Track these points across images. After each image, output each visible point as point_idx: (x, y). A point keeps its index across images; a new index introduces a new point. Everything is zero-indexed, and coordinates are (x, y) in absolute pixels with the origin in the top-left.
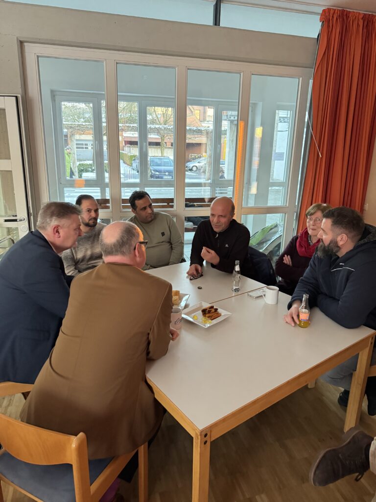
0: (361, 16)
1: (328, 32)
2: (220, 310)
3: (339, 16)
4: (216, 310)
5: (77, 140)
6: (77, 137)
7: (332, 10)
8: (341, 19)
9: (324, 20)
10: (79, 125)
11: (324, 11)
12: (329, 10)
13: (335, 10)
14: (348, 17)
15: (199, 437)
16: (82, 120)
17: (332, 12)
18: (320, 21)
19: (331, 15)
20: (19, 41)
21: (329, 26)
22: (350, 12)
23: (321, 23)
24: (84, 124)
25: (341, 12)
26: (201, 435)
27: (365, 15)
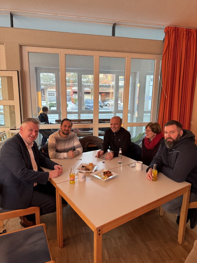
0: (185, 30)
1: (169, 38)
2: (112, 173)
3: (174, 30)
4: (110, 172)
5: (48, 91)
6: (49, 90)
7: (170, 27)
8: (175, 32)
9: (166, 32)
10: (50, 84)
11: (166, 28)
12: (169, 27)
13: (171, 27)
14: (178, 30)
15: (96, 231)
16: (52, 81)
17: (170, 28)
18: (164, 33)
19: (170, 30)
20: (20, 46)
21: (169, 35)
22: (179, 28)
23: (165, 33)
24: (52, 83)
25: (175, 28)
26: (97, 230)
27: (187, 29)
